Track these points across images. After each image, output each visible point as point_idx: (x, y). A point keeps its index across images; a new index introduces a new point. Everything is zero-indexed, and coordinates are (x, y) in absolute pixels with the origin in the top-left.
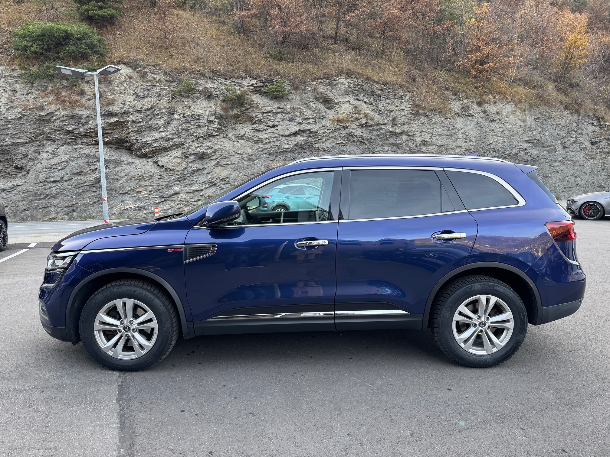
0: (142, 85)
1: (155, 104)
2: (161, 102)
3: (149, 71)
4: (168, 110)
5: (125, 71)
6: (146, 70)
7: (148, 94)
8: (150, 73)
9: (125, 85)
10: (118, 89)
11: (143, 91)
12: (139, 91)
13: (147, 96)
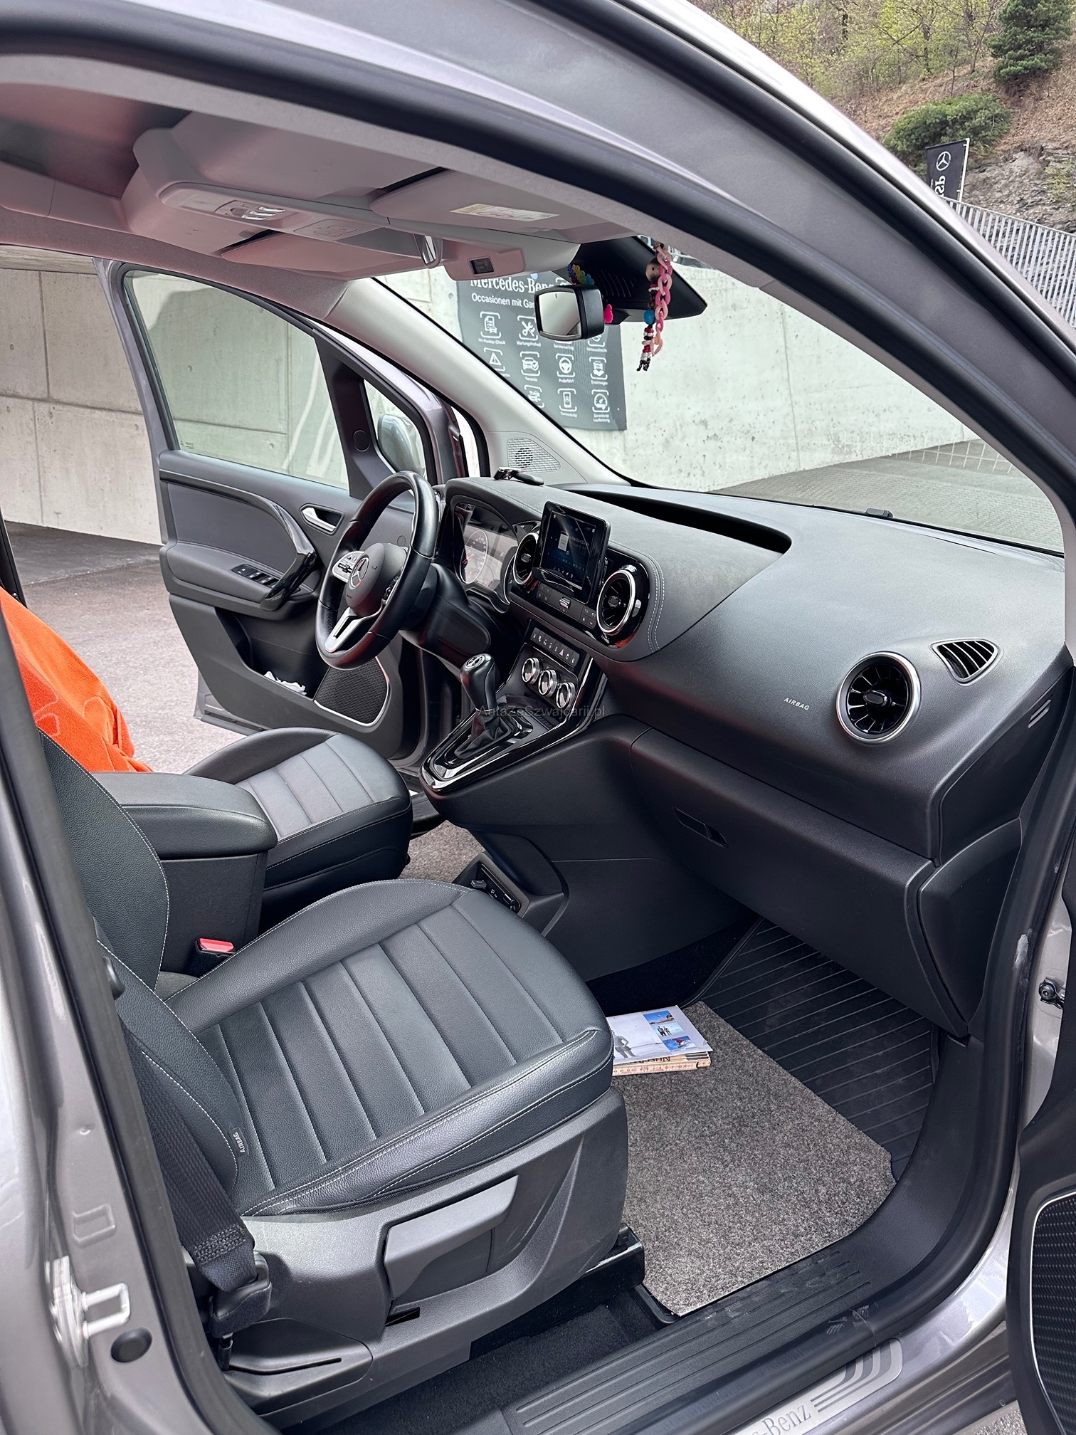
0: (1036, 185)
1: (1044, 217)
2: (1058, 212)
3: (1053, 159)
4: (1065, 226)
5: (1021, 162)
6: (1049, 158)
7: (1041, 200)
8: (1055, 161)
9: (1011, 188)
10: (1000, 194)
11: (1033, 194)
12: (1028, 195)
13: (1037, 203)
